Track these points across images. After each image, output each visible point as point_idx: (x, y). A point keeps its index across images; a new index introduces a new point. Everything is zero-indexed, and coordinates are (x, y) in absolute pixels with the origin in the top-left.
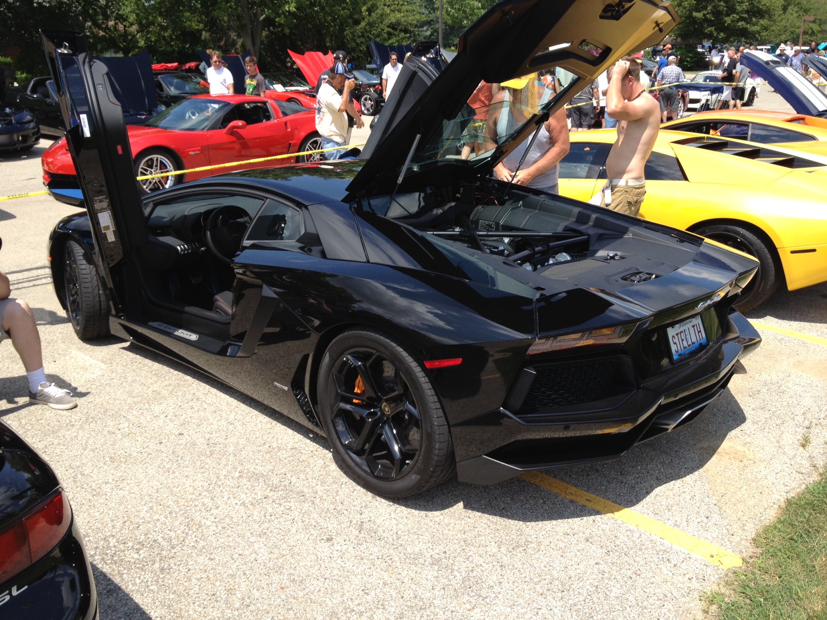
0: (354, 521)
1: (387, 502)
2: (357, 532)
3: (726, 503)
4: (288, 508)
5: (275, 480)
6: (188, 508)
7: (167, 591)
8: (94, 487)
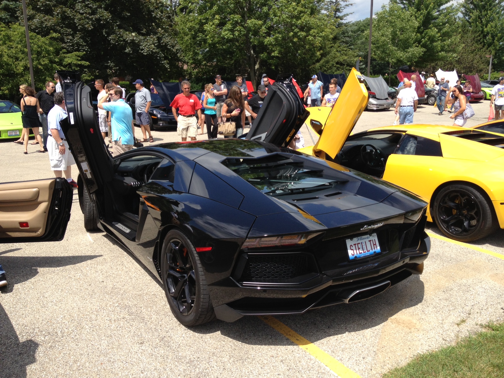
0: (161, 336)
1: (185, 328)
2: (159, 341)
3: (382, 351)
4: (131, 324)
5: (134, 310)
6: (82, 319)
7: (46, 358)
8: (44, 303)
